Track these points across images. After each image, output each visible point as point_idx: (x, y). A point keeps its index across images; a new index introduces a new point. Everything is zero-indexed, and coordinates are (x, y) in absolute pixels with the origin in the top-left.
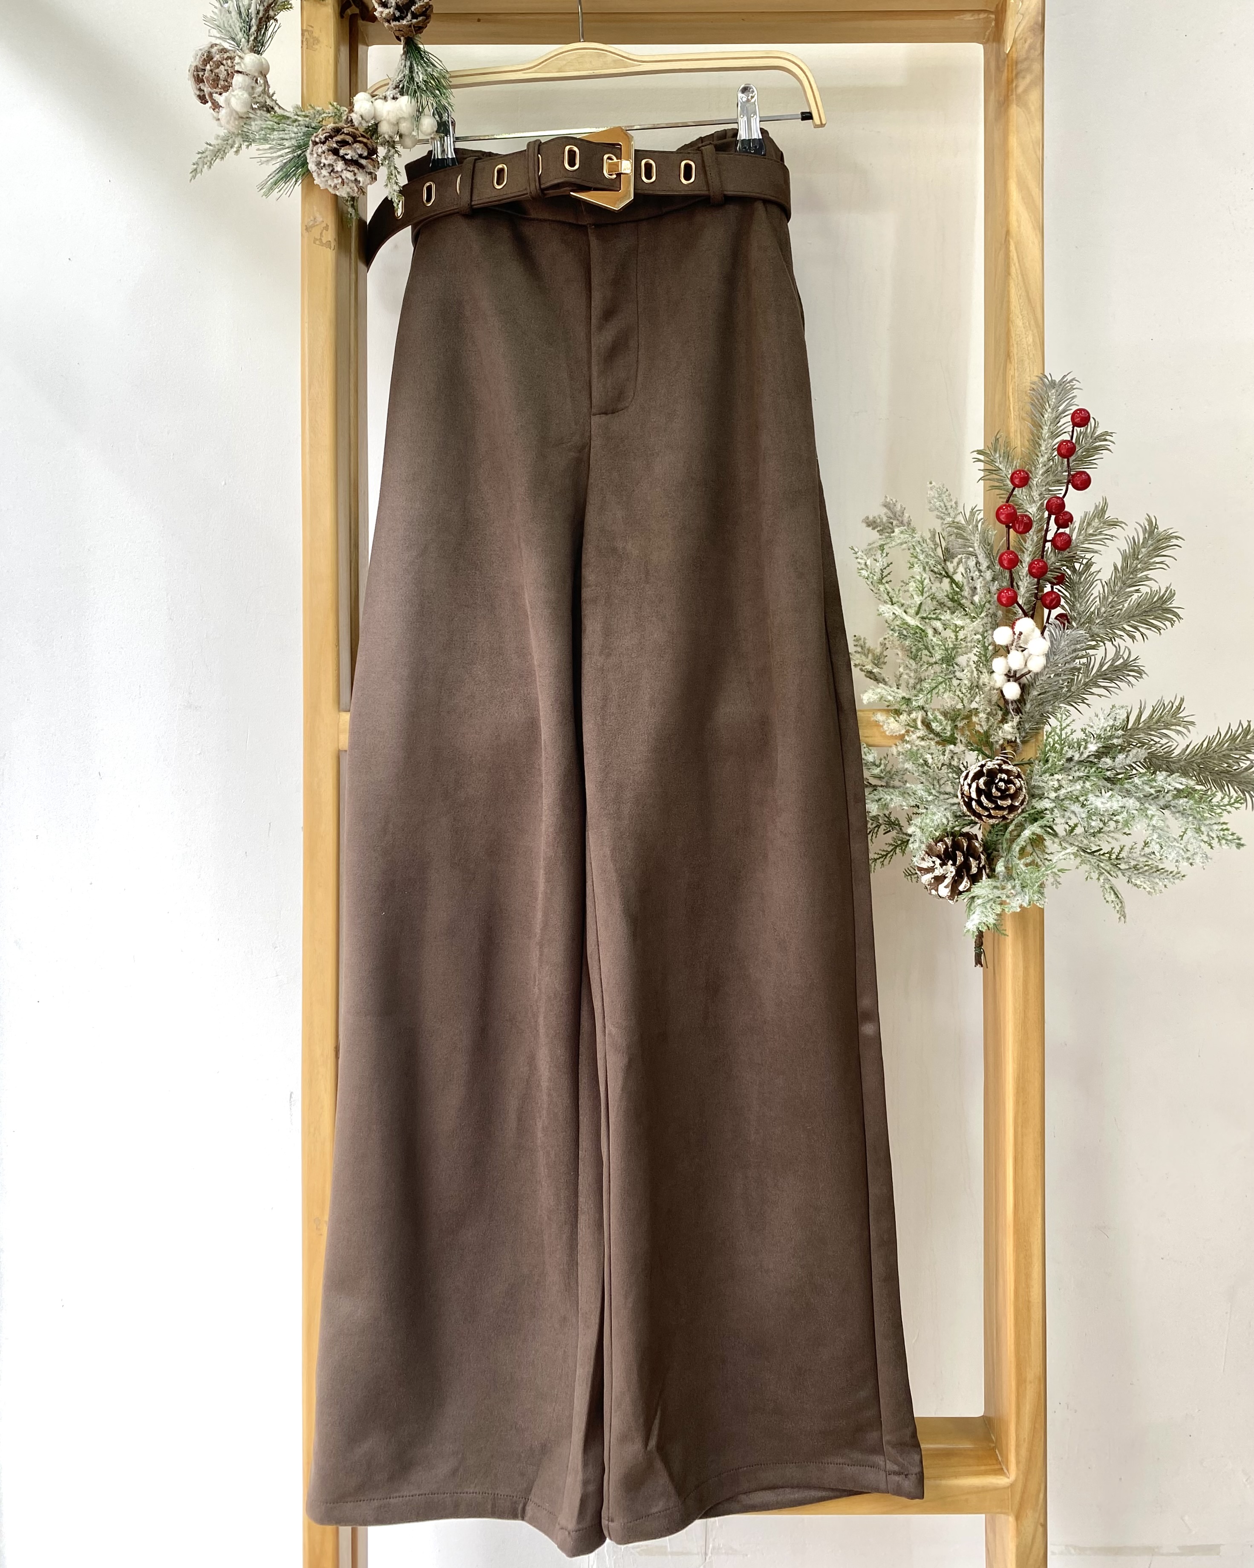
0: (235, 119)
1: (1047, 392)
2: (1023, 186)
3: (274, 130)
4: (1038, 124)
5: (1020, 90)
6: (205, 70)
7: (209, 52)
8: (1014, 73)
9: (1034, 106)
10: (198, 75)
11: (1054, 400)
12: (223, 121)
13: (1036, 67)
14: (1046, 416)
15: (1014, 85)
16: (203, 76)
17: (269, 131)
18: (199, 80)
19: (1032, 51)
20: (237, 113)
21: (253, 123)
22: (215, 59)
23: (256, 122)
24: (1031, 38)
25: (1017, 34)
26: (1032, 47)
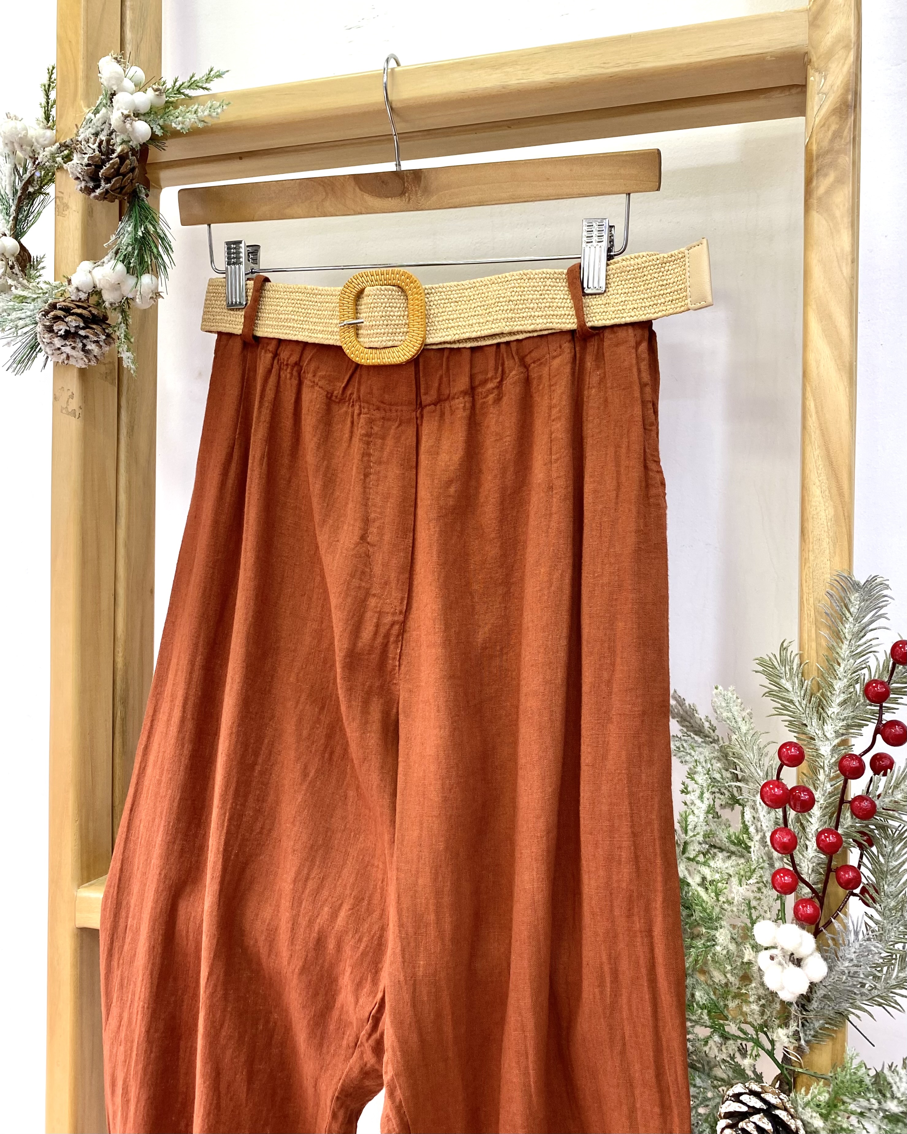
1: (848, 595)
3: (14, 310)
5: (821, 191)
8: (814, 170)
11: (857, 607)
17: (10, 312)
19: (838, 140)
24: (837, 123)
25: (817, 120)
26: (837, 135)
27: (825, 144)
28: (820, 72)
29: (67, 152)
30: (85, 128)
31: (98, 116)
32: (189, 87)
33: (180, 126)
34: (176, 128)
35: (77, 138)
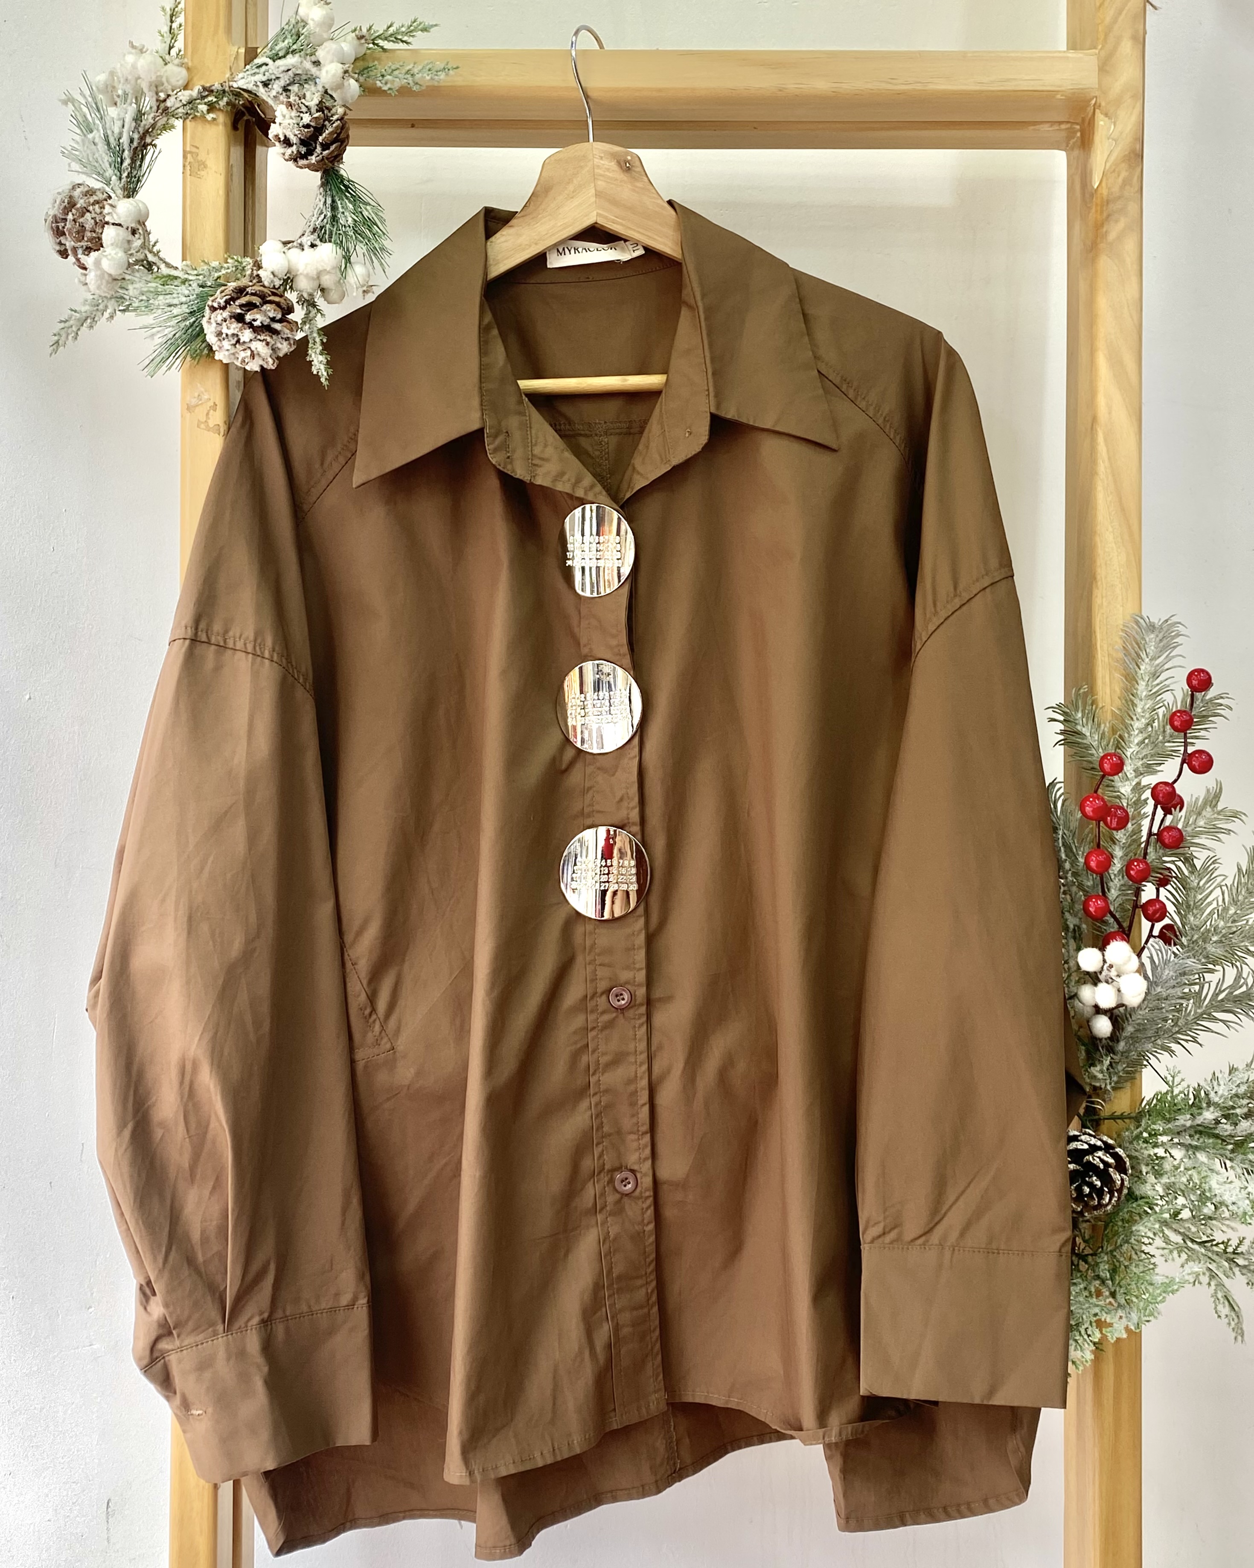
0: (108, 282)
1: (1144, 639)
2: (1116, 362)
3: (157, 294)
4: (1134, 280)
5: (1112, 236)
6: (66, 220)
7: (71, 197)
8: (1105, 214)
9: (1130, 259)
10: (58, 227)
11: (1152, 648)
12: (92, 286)
13: (1132, 207)
14: (1142, 667)
15: (1104, 230)
16: (64, 227)
17: (151, 296)
18: (59, 233)
19: (1127, 187)
20: (110, 275)
21: (130, 287)
22: (78, 206)
23: (135, 286)
24: (1126, 171)
25: (1108, 165)
26: (1126, 182)
27: (1116, 189)
28: (1110, 118)
29: (212, 98)
30: (248, 73)
31: (279, 62)
32: (386, 39)
33: (389, 86)
34: (380, 88)
35: (231, 83)
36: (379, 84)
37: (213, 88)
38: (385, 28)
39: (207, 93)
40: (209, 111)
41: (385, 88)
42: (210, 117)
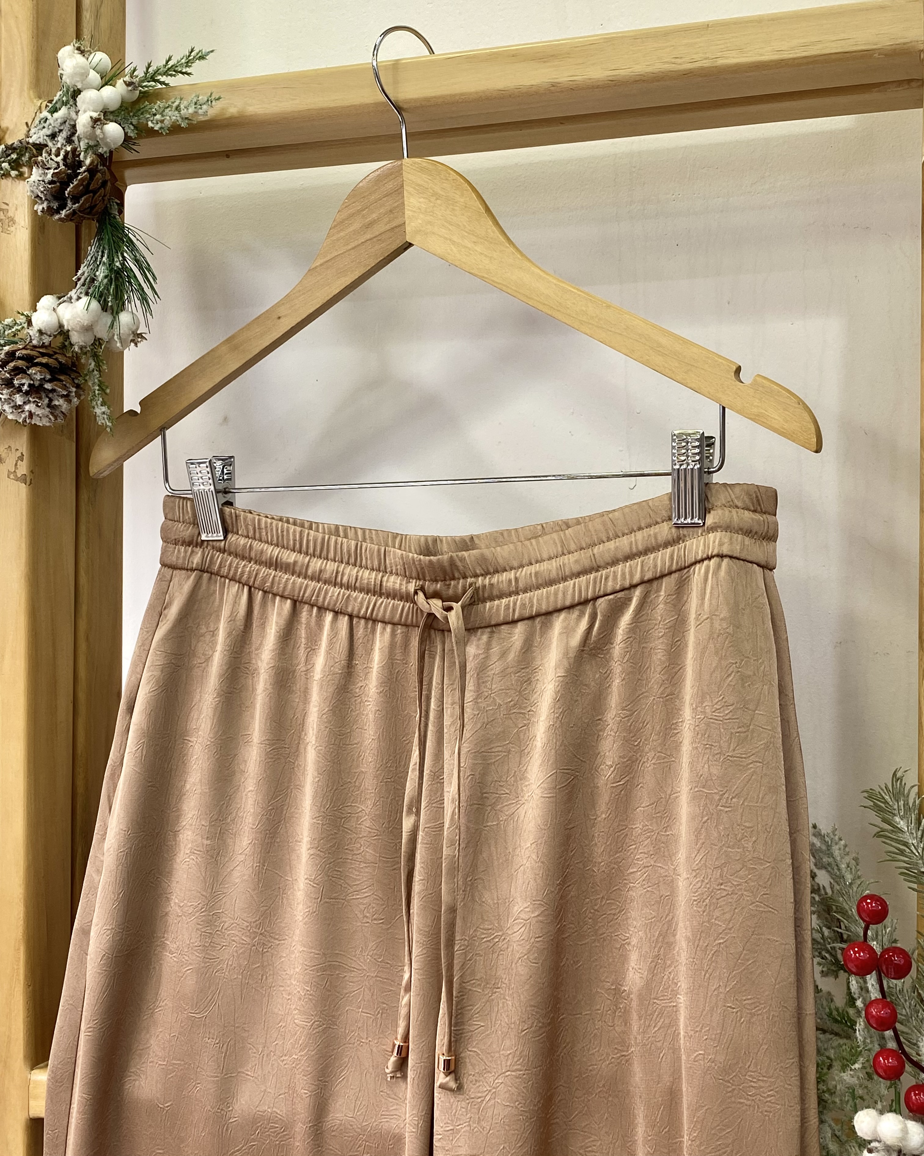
29: (14, 156)
30: (38, 128)
31: (56, 115)
32: (166, 73)
33: (159, 125)
34: (152, 128)
35: (27, 139)
36: (150, 124)
37: (15, 145)
38: (164, 63)
39: (10, 151)
40: (13, 169)
41: (156, 128)
42: (13, 173)
